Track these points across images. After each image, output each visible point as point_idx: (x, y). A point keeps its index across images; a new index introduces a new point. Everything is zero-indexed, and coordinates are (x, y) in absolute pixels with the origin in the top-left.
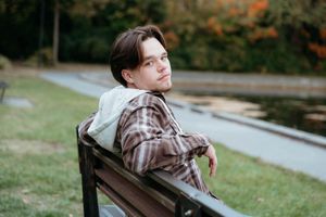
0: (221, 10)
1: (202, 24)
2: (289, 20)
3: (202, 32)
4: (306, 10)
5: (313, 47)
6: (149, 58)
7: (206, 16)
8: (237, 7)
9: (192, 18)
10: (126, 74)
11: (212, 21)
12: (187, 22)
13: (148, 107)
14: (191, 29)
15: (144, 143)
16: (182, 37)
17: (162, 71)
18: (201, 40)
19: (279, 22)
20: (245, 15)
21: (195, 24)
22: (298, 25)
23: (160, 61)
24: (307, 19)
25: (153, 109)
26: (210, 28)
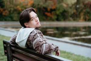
0: (20, 4)
1: (15, 8)
2: (39, 6)
3: (15, 10)
4: (44, 3)
5: (46, 13)
6: (32, 18)
7: (16, 5)
8: (25, 3)
9: (12, 6)
10: (25, 24)
11: (18, 7)
12: (11, 7)
13: (39, 33)
14: (12, 9)
15: (44, 44)
16: (10, 11)
17: (37, 21)
18: (15, 12)
19: (37, 7)
20: (27, 5)
21: (13, 8)
22: (42, 7)
23: (36, 18)
24: (45, 6)
25: (40, 33)
26: (18, 9)
